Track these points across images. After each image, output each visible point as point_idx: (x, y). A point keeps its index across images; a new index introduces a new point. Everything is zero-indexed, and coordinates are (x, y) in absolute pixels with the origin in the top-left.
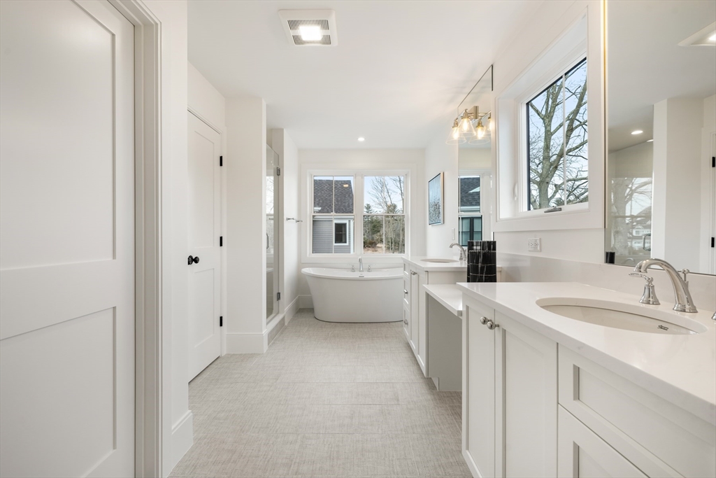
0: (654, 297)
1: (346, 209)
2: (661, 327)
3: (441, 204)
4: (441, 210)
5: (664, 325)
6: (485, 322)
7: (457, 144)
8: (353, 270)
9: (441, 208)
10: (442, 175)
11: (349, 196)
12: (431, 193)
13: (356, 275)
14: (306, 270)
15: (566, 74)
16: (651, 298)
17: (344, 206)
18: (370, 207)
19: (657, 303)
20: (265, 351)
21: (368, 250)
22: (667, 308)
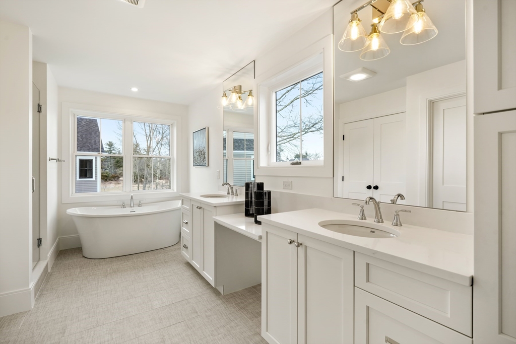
0: (364, 216)
1: (92, 146)
2: (372, 231)
3: (206, 152)
4: (206, 156)
5: (373, 230)
6: (291, 242)
7: (222, 109)
8: (124, 206)
9: (206, 154)
10: (207, 129)
11: (95, 134)
12: (195, 142)
13: (127, 211)
14: (71, 211)
15: (302, 81)
16: (363, 217)
17: (90, 143)
18: (112, 145)
19: (365, 219)
20: (32, 307)
21: (110, 184)
22: (370, 221)
